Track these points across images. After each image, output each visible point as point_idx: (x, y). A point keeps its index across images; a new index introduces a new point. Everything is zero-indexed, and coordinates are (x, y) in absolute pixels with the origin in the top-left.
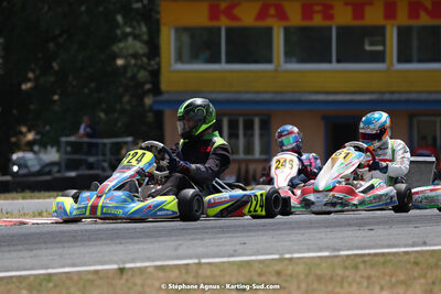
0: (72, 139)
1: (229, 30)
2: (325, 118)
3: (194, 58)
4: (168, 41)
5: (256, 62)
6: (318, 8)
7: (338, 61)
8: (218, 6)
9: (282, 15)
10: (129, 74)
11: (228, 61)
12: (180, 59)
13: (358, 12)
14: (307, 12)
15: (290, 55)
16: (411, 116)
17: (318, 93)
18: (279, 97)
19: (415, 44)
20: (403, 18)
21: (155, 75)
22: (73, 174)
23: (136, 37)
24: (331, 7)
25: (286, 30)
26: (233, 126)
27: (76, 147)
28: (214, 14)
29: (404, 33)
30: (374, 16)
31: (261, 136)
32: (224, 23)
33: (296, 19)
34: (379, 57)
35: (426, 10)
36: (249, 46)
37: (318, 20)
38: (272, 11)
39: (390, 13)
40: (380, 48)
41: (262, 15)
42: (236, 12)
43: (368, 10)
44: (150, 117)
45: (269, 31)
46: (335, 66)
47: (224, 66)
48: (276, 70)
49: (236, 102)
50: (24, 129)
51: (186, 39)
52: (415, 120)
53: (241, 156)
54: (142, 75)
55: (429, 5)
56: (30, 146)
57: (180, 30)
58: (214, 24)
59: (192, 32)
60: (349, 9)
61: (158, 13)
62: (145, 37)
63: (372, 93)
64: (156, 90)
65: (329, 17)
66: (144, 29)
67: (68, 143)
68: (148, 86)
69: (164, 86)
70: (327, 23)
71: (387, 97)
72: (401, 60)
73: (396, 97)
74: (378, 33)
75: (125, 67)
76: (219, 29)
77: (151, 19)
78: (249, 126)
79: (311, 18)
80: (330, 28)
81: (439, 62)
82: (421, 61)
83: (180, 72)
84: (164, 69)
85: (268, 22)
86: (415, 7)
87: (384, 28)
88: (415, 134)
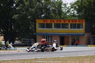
0: (23, 39)
1: (46, 24)
2: (60, 36)
3: (41, 27)
7: (62, 28)
8: (44, 20)
9: (54, 22)
10: (32, 30)
12: (39, 28)
13: (65, 21)
14: (57, 21)
15: (55, 27)
16: (72, 36)
17: (59, 33)
20: (71, 22)
22: (23, 44)
23: (33, 25)
24: (61, 21)
25: (54, 24)
26: (47, 37)
28: (44, 21)
29: (71, 24)
30: (67, 22)
31: (51, 39)
32: (45, 23)
33: (56, 22)
34: (68, 28)
35: (74, 21)
36: (49, 26)
37: (59, 22)
38: (52, 21)
39: (69, 21)
40: (68, 26)
41: (51, 21)
42: (47, 21)
43: (66, 21)
46: (61, 29)
47: (45, 29)
48: (53, 29)
49: (47, 34)
50: (16, 38)
51: (40, 25)
53: (48, 42)
54: (34, 30)
55: (75, 21)
56: (17, 40)
57: (39, 24)
58: (44, 23)
59: (41, 24)
60: (63, 21)
61: (36, 21)
62: (34, 25)
63: (66, 33)
64: (36, 32)
65: (60, 22)
66: (34, 23)
67: (23, 40)
68: (34, 31)
70: (60, 23)
71: (69, 34)
72: (70, 28)
75: (31, 29)
78: (49, 37)
79: (58, 22)
80: (61, 23)
81: (76, 28)
82: (73, 28)
83: (39, 30)
84: (37, 29)
85: (52, 23)
86: (73, 21)
87: (68, 24)
88: (73, 39)
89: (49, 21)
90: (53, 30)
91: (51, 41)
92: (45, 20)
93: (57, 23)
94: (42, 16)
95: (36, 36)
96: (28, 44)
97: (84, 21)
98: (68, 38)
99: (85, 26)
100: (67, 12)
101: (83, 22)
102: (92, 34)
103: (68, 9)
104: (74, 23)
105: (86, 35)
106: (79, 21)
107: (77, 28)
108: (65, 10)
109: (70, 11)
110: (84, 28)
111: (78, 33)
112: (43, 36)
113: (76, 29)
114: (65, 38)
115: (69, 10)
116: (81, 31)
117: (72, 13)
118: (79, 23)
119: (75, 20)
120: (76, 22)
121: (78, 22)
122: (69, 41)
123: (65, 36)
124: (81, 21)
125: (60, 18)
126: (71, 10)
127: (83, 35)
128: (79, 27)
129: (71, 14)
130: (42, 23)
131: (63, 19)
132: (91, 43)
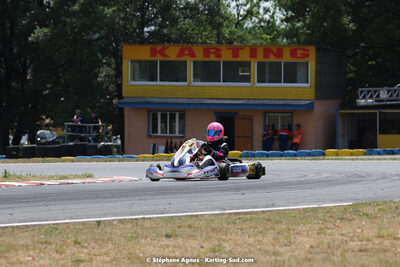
0: (71, 124)
1: (161, 62)
2: (216, 113)
4: (127, 68)
5: (177, 81)
6: (212, 50)
7: (224, 81)
8: (155, 48)
9: (192, 54)
10: (104, 87)
11: (161, 80)
12: (134, 79)
13: (236, 53)
14: (207, 53)
16: (265, 113)
17: (212, 99)
18: (190, 101)
19: (267, 69)
20: (260, 57)
21: (119, 87)
22: (72, 144)
23: (109, 65)
24: (220, 50)
25: (195, 63)
26: (164, 117)
27: (73, 128)
28: (153, 53)
29: (261, 66)
30: (244, 56)
31: (180, 123)
32: (159, 58)
33: (200, 57)
34: (247, 79)
35: (273, 53)
36: (174, 71)
37: (212, 58)
38: (186, 52)
39: (253, 53)
40: (248, 74)
41: (181, 54)
42: (166, 52)
43: (241, 52)
44: (117, 112)
45: (185, 63)
46: (222, 84)
47: (159, 83)
48: (188, 86)
49: (166, 103)
50: (44, 117)
51: (137, 66)
52: (267, 115)
53: (168, 134)
54: (112, 87)
55: (275, 50)
56: (47, 127)
57: (134, 62)
58: (152, 59)
59: (140, 62)
60: (230, 52)
62: (114, 66)
63: (243, 99)
64: (120, 96)
65: (219, 56)
66: (113, 61)
67: (69, 126)
68: (115, 93)
69: (124, 94)
70: (218, 59)
71: (252, 102)
72: (259, 82)
73: (256, 102)
74: (246, 65)
75: (102, 82)
76: (156, 62)
77: (117, 56)
78: (173, 117)
79: (209, 56)
80: (219, 62)
81: (280, 82)
82: (269, 82)
83: (134, 86)
84: (124, 85)
85: (184, 58)
86: (267, 52)
87: (250, 63)
88: (267, 123)
89: (172, 53)
90: (191, 88)
91: (182, 131)
92: (159, 48)
93: (206, 59)
94: (146, 29)
95: (121, 111)
96: (92, 143)
97: (312, 51)
98: (250, 119)
99: (318, 73)
100: (245, 17)
101: (307, 56)
102: (343, 106)
103: (249, 6)
104: (272, 59)
105: (321, 109)
106: (293, 54)
107: (285, 82)
108: (237, 6)
109: (258, 13)
110: (314, 82)
111: (288, 102)
112: (149, 111)
113: (283, 84)
114: (236, 121)
115: (252, 8)
116: (302, 90)
117: (265, 21)
118: (293, 60)
119: (278, 49)
120: (281, 57)
121: (287, 58)
122: (252, 133)
123: (236, 113)
124: (299, 52)
125: (219, 42)
126: (259, 7)
127: (310, 107)
128: (291, 78)
129: (260, 22)
130: (146, 61)
131: (230, 42)
132: (340, 140)
